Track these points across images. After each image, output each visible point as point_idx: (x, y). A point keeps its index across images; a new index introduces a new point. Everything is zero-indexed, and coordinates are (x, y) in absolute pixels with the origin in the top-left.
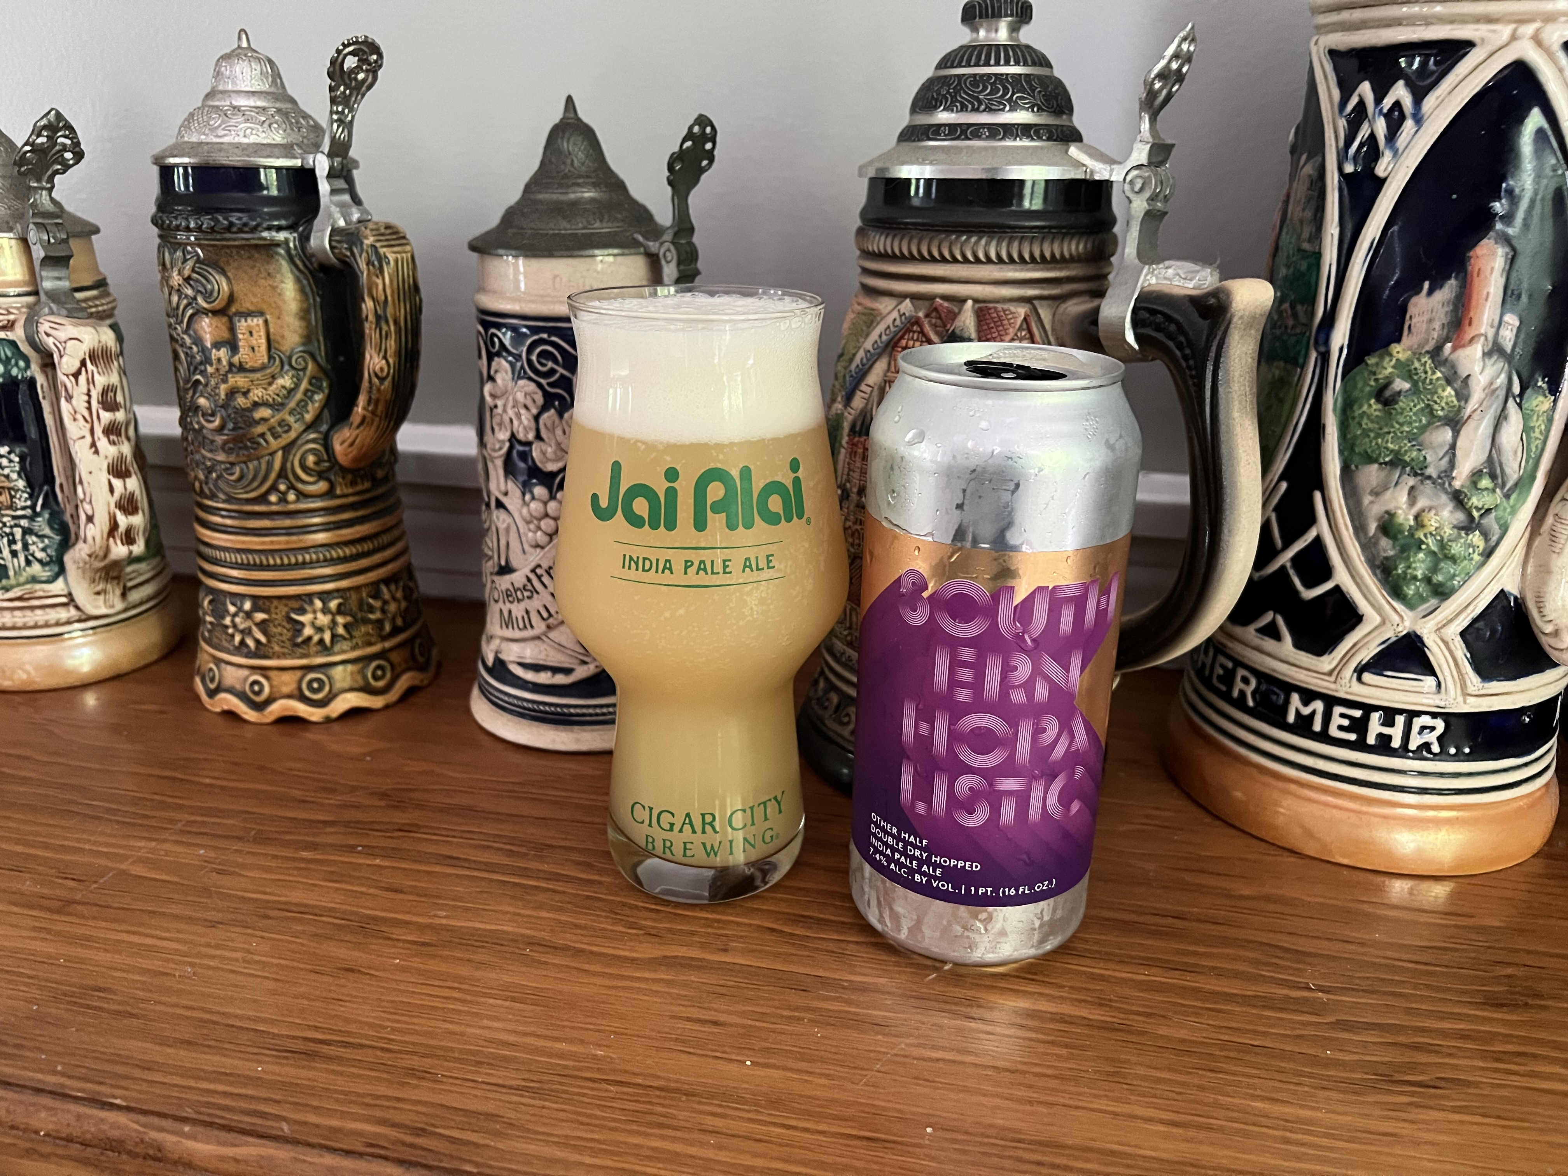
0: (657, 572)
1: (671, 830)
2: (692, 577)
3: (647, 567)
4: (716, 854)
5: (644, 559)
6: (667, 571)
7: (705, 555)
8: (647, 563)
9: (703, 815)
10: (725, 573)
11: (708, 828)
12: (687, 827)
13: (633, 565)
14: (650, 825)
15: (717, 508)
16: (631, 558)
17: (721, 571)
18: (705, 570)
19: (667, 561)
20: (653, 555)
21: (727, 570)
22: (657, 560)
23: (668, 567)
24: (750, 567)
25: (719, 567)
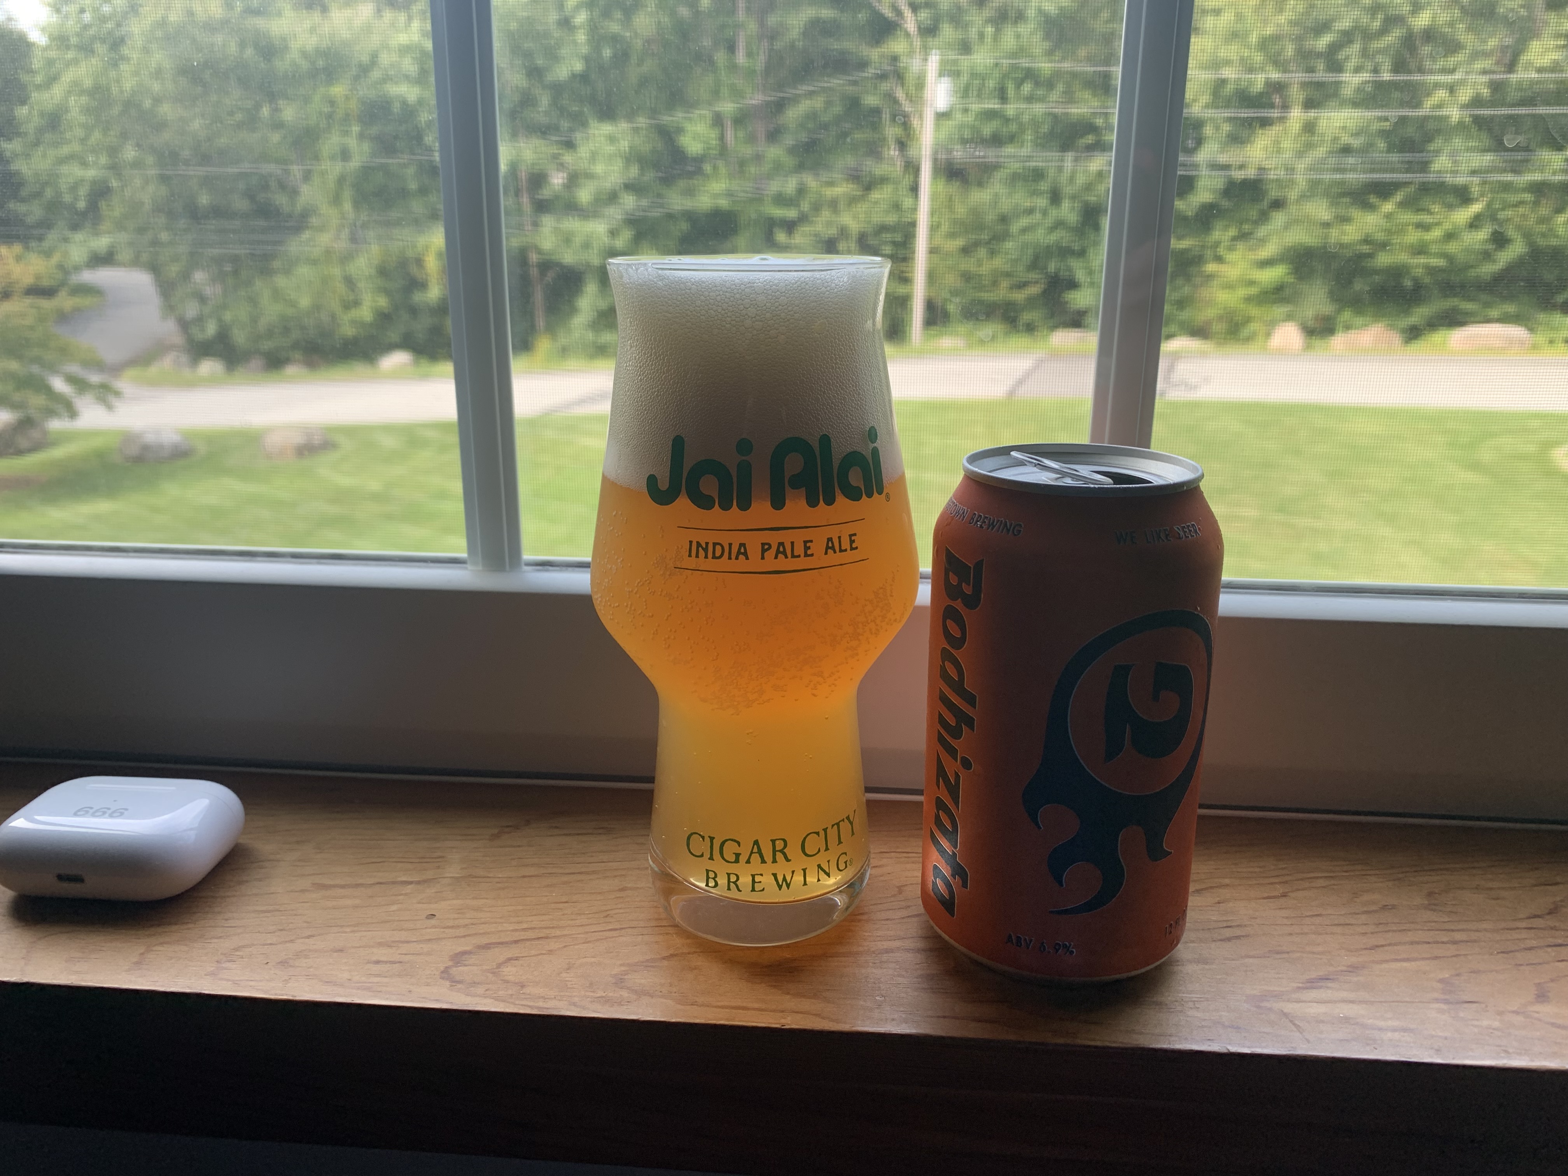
0: (730, 558)
1: (737, 861)
2: (771, 562)
3: (717, 555)
4: (788, 886)
5: (715, 544)
6: (741, 556)
7: (786, 537)
8: (718, 548)
9: (773, 841)
10: (806, 555)
11: (779, 856)
12: (756, 858)
13: (702, 553)
14: (711, 858)
15: (796, 483)
16: (699, 544)
17: (802, 555)
18: (784, 553)
19: (742, 545)
20: (724, 539)
21: (809, 552)
22: (730, 545)
23: (743, 551)
24: (833, 548)
25: (799, 549)
